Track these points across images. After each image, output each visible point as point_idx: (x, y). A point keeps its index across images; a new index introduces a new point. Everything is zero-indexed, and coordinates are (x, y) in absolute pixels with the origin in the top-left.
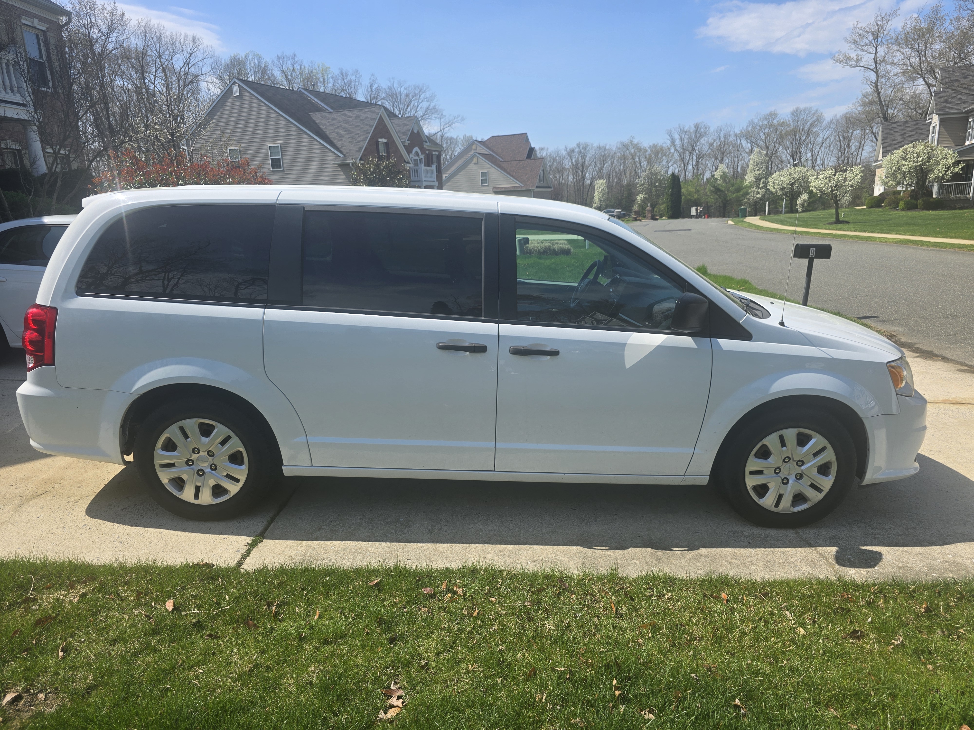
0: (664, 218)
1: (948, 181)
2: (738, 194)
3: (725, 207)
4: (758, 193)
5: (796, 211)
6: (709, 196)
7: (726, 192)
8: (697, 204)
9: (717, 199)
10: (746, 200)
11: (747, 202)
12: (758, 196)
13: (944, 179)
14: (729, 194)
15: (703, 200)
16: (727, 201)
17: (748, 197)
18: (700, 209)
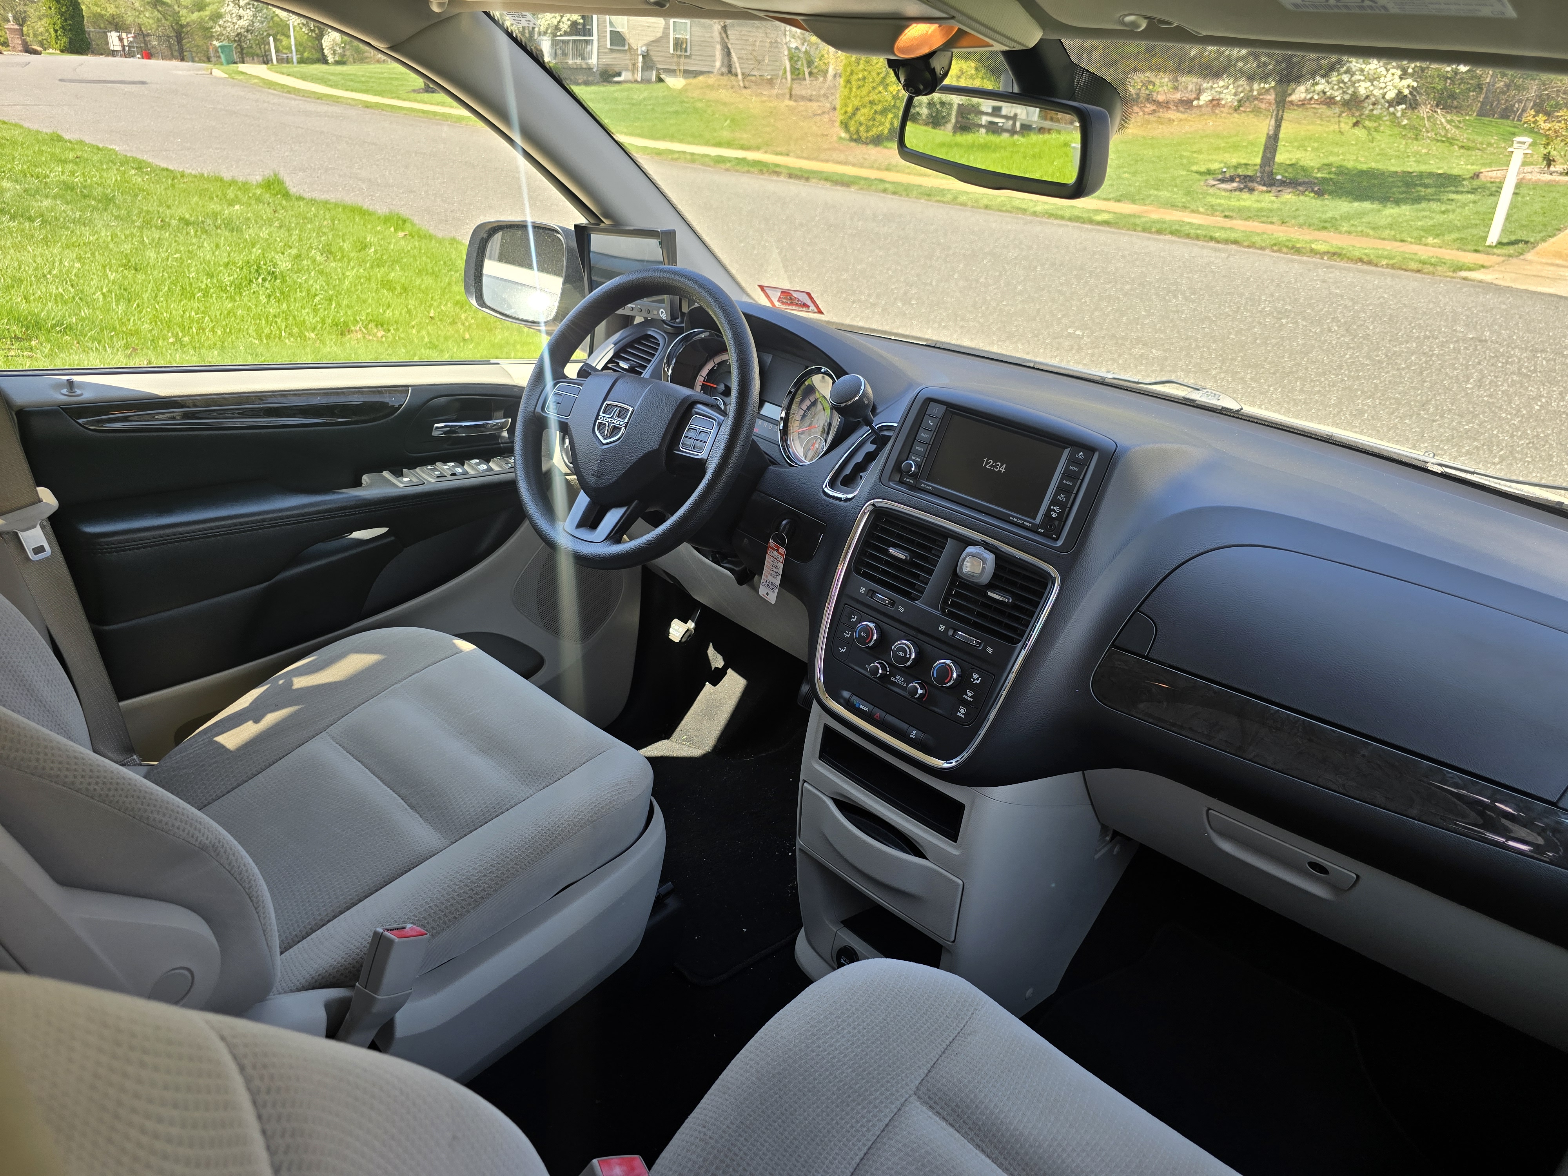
0: (51, 50)
1: (566, 34)
2: (201, 13)
3: (179, 38)
4: (240, 17)
5: (325, 61)
6: (140, 12)
7: (176, 7)
8: (118, 25)
9: (159, 20)
10: (218, 29)
11: (221, 34)
12: (241, 23)
13: (560, 30)
14: (183, 12)
15: (129, 18)
16: (182, 26)
17: (221, 22)
18: (128, 38)
